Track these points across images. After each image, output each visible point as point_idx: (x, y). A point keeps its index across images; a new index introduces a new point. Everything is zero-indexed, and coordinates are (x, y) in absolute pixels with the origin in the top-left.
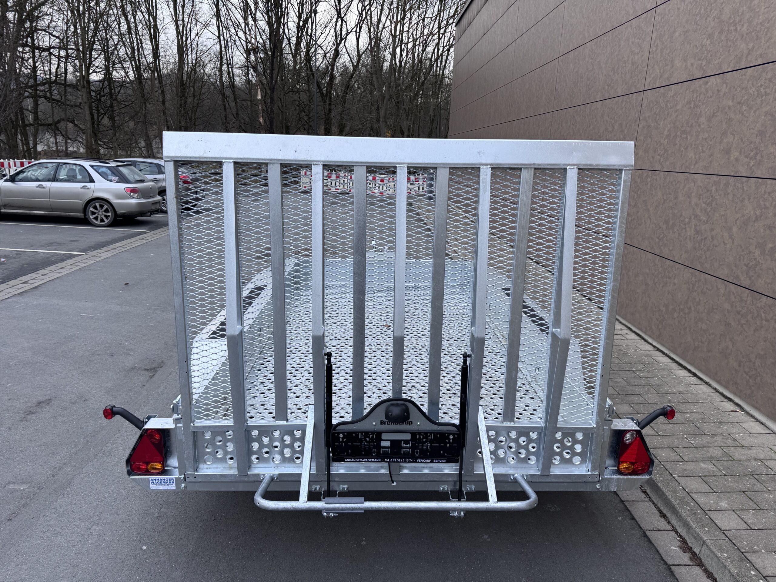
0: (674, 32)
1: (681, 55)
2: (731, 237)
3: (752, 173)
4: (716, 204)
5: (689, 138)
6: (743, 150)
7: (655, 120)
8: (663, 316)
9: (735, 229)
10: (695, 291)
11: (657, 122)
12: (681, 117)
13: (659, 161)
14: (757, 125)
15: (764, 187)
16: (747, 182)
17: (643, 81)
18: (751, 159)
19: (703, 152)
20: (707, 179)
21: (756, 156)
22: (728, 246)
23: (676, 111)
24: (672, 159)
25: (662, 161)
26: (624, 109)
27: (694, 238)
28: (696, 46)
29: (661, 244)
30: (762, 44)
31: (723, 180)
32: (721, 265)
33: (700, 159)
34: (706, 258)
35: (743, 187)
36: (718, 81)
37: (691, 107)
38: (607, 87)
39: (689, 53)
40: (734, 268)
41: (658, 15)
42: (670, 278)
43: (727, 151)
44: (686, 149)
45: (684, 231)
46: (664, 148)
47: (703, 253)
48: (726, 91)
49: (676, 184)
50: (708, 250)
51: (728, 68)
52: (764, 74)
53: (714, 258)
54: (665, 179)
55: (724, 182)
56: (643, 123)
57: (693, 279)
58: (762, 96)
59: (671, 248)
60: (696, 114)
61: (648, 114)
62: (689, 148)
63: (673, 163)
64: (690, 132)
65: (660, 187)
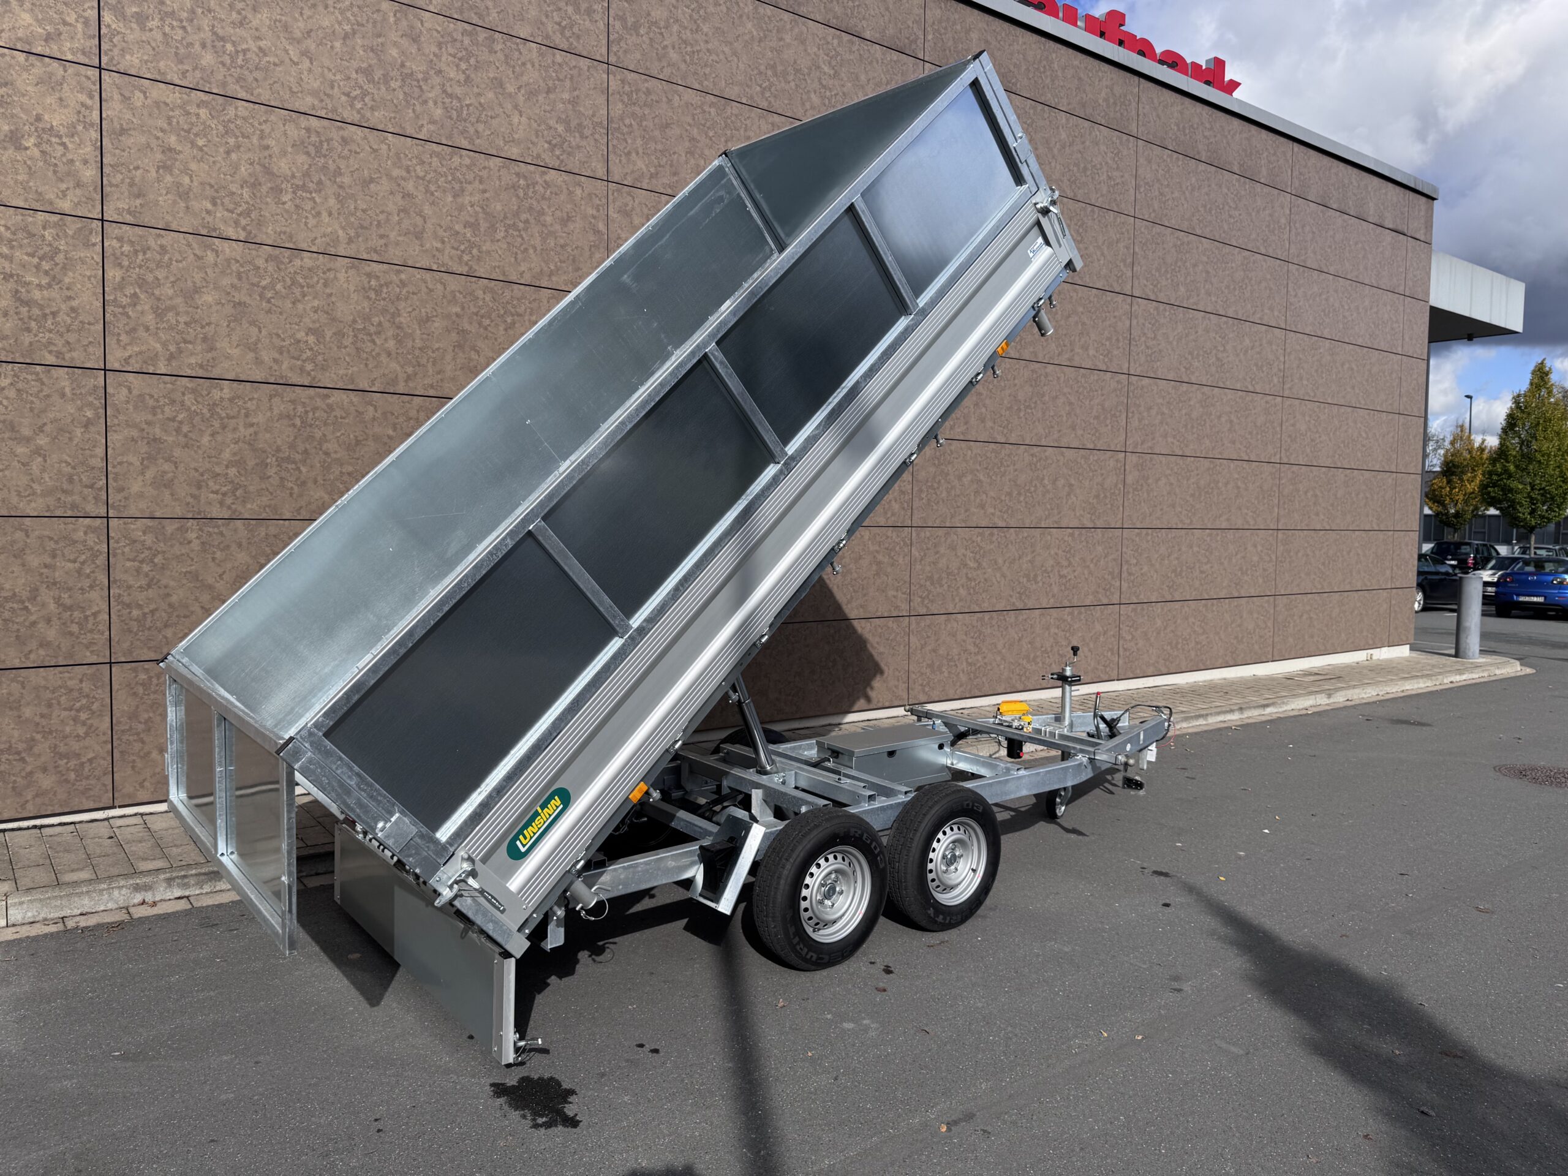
0: (197, 290)
1: (235, 338)
5: (304, 469)
12: (268, 436)
23: (252, 425)
28: (278, 336)
30: (429, 374)
37: (294, 425)
39: (259, 340)
44: (302, 485)
46: (232, 482)
48: (377, 415)
51: (371, 387)
56: (126, 432)
60: (313, 436)
61: (140, 417)
62: (310, 484)
63: (269, 506)
64: (304, 462)
65: (240, 545)
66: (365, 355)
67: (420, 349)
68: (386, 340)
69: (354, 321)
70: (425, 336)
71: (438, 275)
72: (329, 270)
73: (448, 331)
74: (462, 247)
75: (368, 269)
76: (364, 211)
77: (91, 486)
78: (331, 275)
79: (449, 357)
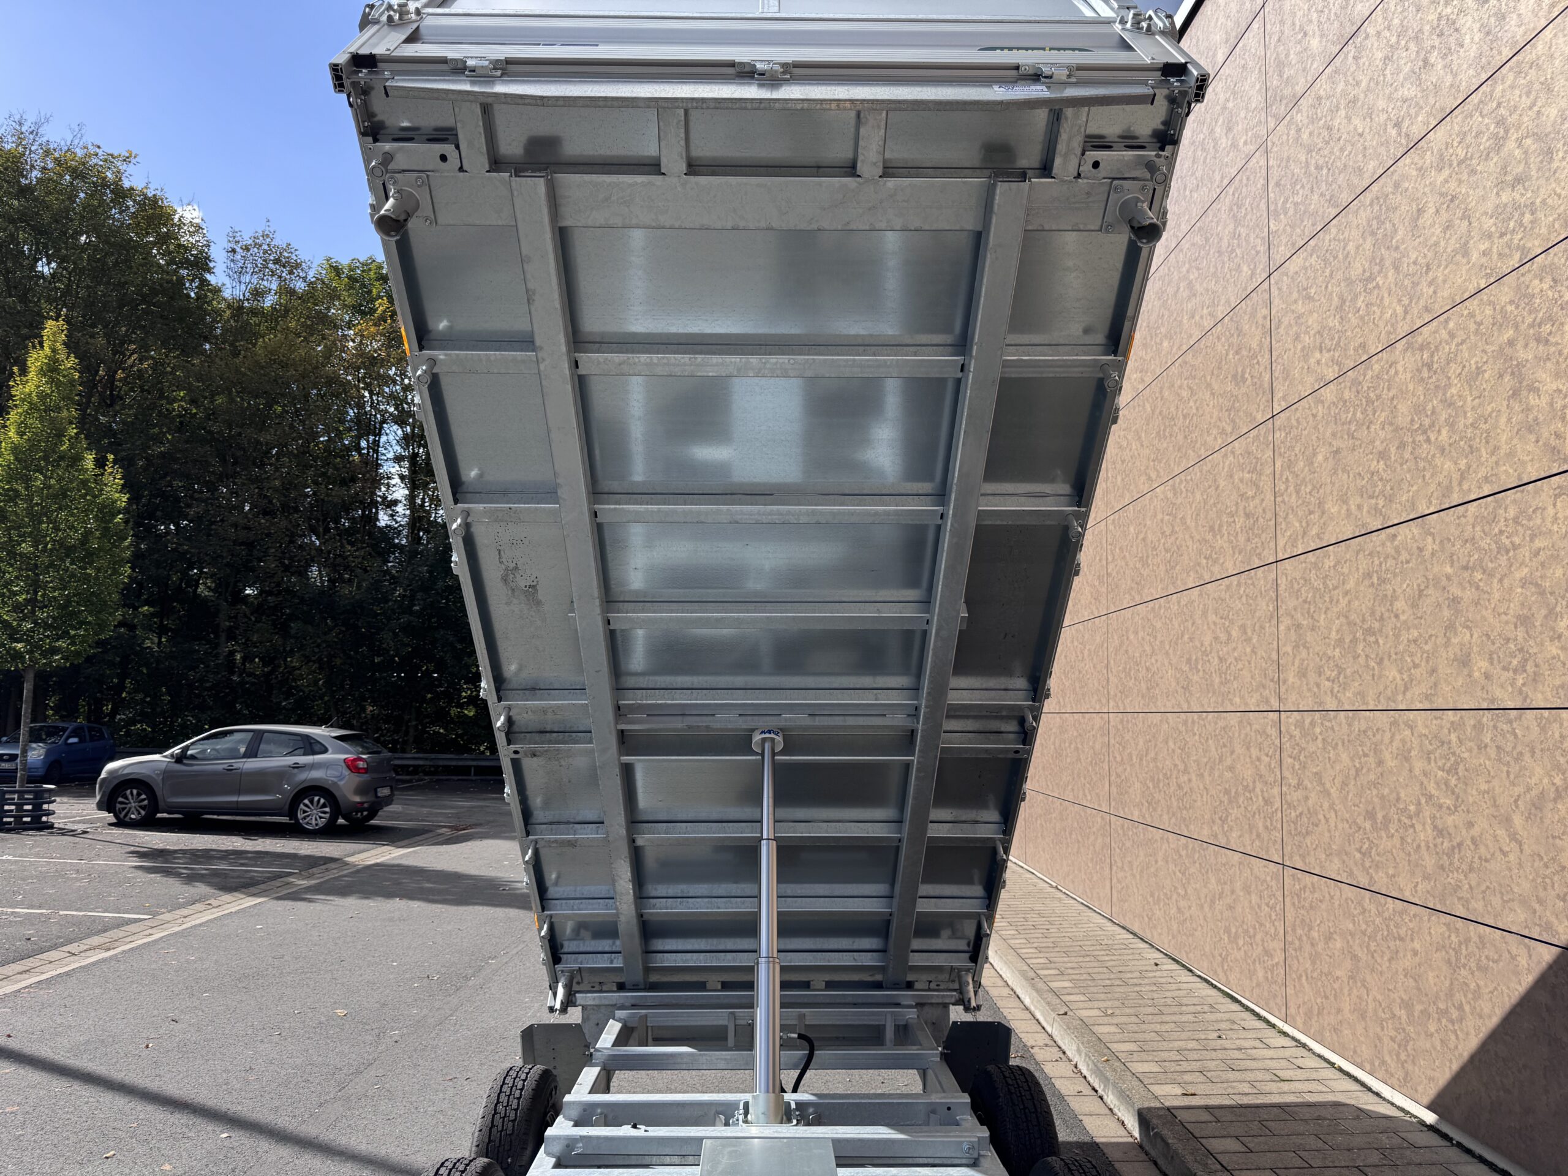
0: (1314, 454)
1: (1335, 493)
2: (1513, 837)
3: (1525, 700)
4: (1466, 770)
5: (1381, 642)
6: (1495, 656)
7: (1308, 613)
8: (1404, 1030)
9: (1518, 821)
10: (1464, 966)
11: (1312, 617)
12: (1357, 603)
13: (1332, 691)
14: (1512, 605)
15: (1556, 726)
16: (1520, 718)
17: (1272, 544)
18: (1515, 671)
19: (1416, 666)
20: (1436, 718)
21: (1524, 666)
22: (1512, 857)
23: (1346, 593)
24: (1356, 684)
25: (1335, 690)
26: (1244, 599)
27: (1435, 845)
28: (1360, 474)
29: (1367, 864)
30: (1483, 459)
31: (1470, 719)
32: (1507, 902)
33: (1412, 681)
34: (1471, 887)
35: (1514, 729)
36: (1416, 532)
37: (1373, 584)
38: (1205, 561)
39: (1348, 488)
40: (1537, 906)
41: (1280, 429)
42: (1401, 939)
43: (1464, 661)
44: (1380, 662)
45: (1411, 830)
46: (1337, 666)
47: (1462, 877)
48: (1435, 547)
49: (1374, 736)
50: (1471, 870)
51: (1428, 508)
52: (1501, 511)
53: (1488, 887)
54: (1350, 725)
55: (1472, 722)
56: (1286, 622)
57: (1453, 937)
58: (1508, 552)
59: (1391, 871)
60: (1386, 596)
61: (1292, 603)
62: (1386, 662)
63: (1359, 693)
64: (1381, 631)
65: (1343, 743)
66: (1421, 464)
67: (1472, 425)
68: (1439, 431)
69: (1412, 420)
70: (1477, 401)
71: (1484, 296)
72: (1390, 367)
73: (1501, 376)
74: (1512, 224)
75: (1420, 340)
76: (1415, 263)
77: (1272, 680)
78: (1392, 371)
79: (1503, 420)
